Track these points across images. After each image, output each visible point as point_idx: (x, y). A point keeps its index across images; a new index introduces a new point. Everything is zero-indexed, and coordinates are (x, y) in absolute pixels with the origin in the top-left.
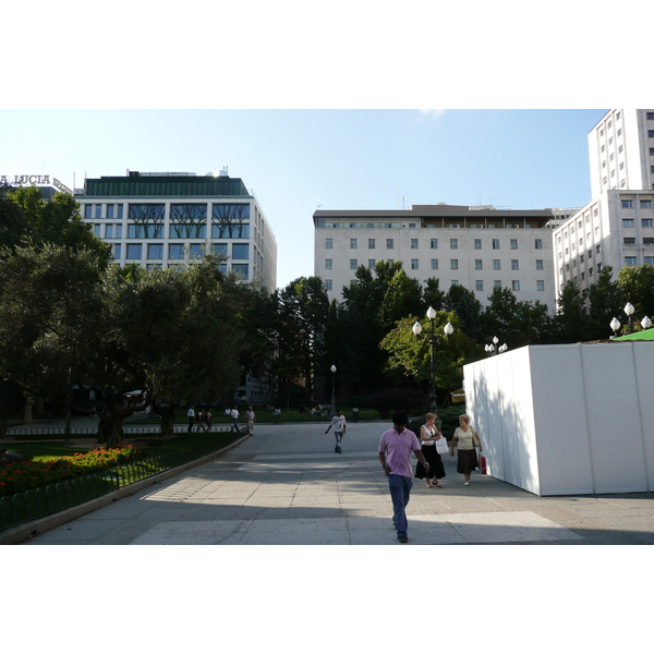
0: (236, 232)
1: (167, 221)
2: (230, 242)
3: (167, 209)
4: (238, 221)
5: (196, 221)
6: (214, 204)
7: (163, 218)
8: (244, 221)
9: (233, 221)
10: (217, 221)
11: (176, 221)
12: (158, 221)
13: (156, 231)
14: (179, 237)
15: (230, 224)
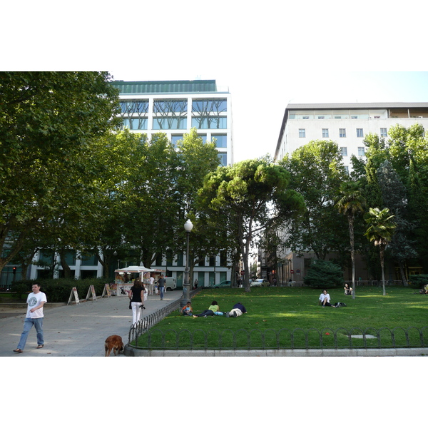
0: (213, 124)
1: (150, 114)
2: (209, 132)
3: (151, 104)
4: (216, 114)
5: (177, 114)
6: (194, 100)
7: (146, 111)
8: (222, 114)
9: (212, 114)
10: (196, 114)
11: (159, 115)
12: (143, 115)
13: (140, 124)
14: (161, 128)
15: (209, 117)
